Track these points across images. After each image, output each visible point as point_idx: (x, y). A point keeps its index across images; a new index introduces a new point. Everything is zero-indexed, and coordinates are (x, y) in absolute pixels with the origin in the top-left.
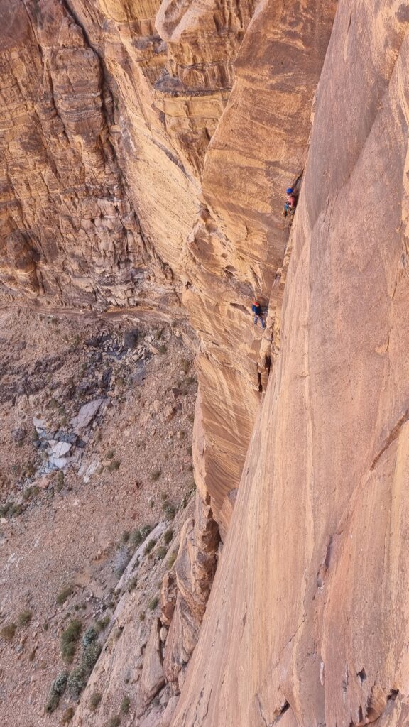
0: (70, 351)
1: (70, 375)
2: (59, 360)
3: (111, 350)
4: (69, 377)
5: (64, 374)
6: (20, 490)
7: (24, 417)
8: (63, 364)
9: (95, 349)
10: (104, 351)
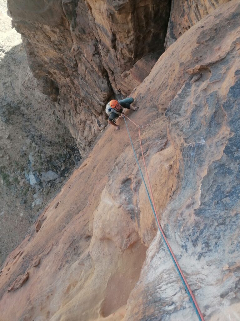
0: (57, 143)
1: (52, 154)
2: (51, 143)
3: (77, 158)
4: (51, 154)
5: (49, 151)
6: (15, 173)
7: (28, 148)
8: (51, 146)
9: (70, 151)
10: (73, 155)
